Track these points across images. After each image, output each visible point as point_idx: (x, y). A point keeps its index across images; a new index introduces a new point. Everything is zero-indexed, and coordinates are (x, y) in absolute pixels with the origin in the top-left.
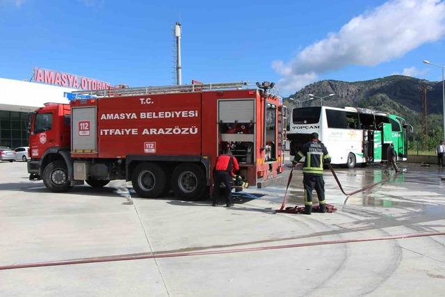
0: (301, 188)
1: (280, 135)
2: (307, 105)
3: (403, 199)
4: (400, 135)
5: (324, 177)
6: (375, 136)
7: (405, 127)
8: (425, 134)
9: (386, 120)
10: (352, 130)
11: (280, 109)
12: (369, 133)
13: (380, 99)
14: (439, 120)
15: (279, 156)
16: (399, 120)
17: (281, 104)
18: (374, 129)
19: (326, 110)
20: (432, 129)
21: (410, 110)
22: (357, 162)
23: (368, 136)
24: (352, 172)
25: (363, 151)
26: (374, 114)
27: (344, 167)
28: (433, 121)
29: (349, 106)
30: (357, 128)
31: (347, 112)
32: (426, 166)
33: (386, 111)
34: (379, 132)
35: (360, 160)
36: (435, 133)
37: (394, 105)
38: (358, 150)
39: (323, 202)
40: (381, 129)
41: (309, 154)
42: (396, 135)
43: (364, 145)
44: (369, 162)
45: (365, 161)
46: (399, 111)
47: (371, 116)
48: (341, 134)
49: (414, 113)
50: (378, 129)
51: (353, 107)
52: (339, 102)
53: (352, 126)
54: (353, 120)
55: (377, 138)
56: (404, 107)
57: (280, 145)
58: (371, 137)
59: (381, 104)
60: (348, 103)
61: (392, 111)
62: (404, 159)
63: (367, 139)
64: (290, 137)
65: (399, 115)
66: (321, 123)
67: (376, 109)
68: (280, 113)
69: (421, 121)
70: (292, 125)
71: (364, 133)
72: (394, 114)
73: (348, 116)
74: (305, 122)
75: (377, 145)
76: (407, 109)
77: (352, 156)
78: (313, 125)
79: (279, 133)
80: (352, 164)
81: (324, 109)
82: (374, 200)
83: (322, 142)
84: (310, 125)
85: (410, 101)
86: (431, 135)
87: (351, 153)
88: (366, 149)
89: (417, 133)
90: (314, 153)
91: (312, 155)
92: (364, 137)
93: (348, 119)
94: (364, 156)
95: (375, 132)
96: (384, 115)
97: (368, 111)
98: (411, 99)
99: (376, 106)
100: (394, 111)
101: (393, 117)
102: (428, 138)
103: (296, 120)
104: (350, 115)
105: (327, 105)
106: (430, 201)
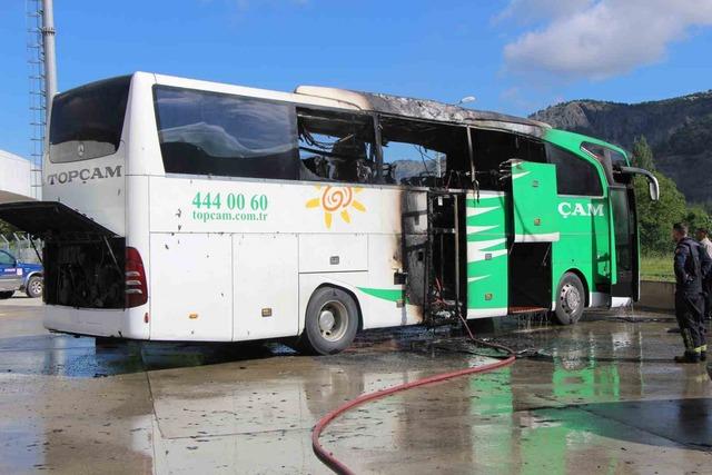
4: (599, 210)
6: (473, 212)
7: (622, 178)
10: (337, 187)
12: (436, 199)
16: (600, 152)
19: (157, 89)
22: (368, 323)
23: (433, 213)
25: (399, 278)
26: (468, 124)
31: (304, 109)
34: (488, 195)
35: (383, 312)
38: (371, 271)
40: (507, 186)
42: (581, 208)
43: (405, 250)
45: (413, 320)
47: (452, 129)
48: (262, 203)
55: (479, 220)
58: (449, 220)
62: (617, 301)
63: (421, 225)
66: (126, 156)
70: (48, 169)
71: (406, 201)
73: (306, 125)
74: (81, 149)
75: (485, 251)
77: (336, 300)
78: (102, 163)
80: (338, 337)
81: (144, 83)
87: (325, 285)
88: (420, 268)
92: (408, 215)
95: (471, 195)
96: (522, 129)
101: (567, 140)
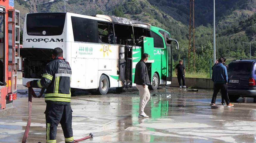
0: (42, 122)
1: (11, 50)
2: (44, 9)
3: (167, 132)
4: (163, 53)
5: (72, 107)
6: (134, 53)
7: (169, 42)
8: (193, 51)
9: (147, 33)
10: (106, 45)
11: (10, 14)
12: (126, 49)
13: (139, 5)
14: (208, 34)
15: (9, 79)
16: (163, 33)
17: (13, 7)
18: (133, 45)
19: (73, 18)
20: (200, 46)
21: (175, 21)
22: (112, 86)
23: (125, 53)
24: (105, 99)
25: (119, 73)
26: (133, 25)
27: (95, 93)
28: (202, 36)
29: (101, 14)
30: (112, 43)
31: (99, 22)
32: (193, 91)
33: (145, 21)
34: (138, 48)
35: (115, 83)
36: (204, 50)
37: (156, 14)
38: (112, 71)
39: (71, 139)
40: (141, 45)
41: (58, 76)
42: (159, 52)
43: (119, 64)
44: (126, 87)
45: (121, 86)
46: (162, 21)
47: (129, 27)
48: (91, 50)
49: (180, 24)
50: (138, 45)
51: (105, 14)
52: (88, 6)
53: (105, 40)
54: (105, 32)
55: (135, 55)
56: (168, 17)
57: (10, 63)
58: (128, 54)
59: (141, 12)
60: (99, 9)
61: (154, 21)
62: (169, 83)
63: (123, 56)
64: (24, 53)
65: (161, 27)
66: (66, 35)
67: (135, 18)
68: (10, 20)
69: (187, 35)
70: (26, 36)
71: (120, 49)
72: (156, 25)
73: (100, 27)
74: (44, 32)
76: (171, 19)
77: (105, 79)
78: (55, 37)
79: (10, 47)
80: (105, 90)
81: (69, 16)
82: (132, 134)
83: (67, 60)
84: (50, 37)
85: (175, 9)
86: (199, 53)
87: (103, 74)
88: (122, 70)
89: (183, 50)
90: (63, 75)
91: (61, 78)
92: (120, 54)
93: (100, 30)
94: (120, 78)
95: (134, 48)
96: (145, 26)
97: (126, 21)
98: (175, 6)
99: (134, 14)
100: (156, 21)
101: (155, 29)
102: (196, 56)
103: (32, 30)
104: (102, 25)
105: (72, 11)
106: (199, 135)
